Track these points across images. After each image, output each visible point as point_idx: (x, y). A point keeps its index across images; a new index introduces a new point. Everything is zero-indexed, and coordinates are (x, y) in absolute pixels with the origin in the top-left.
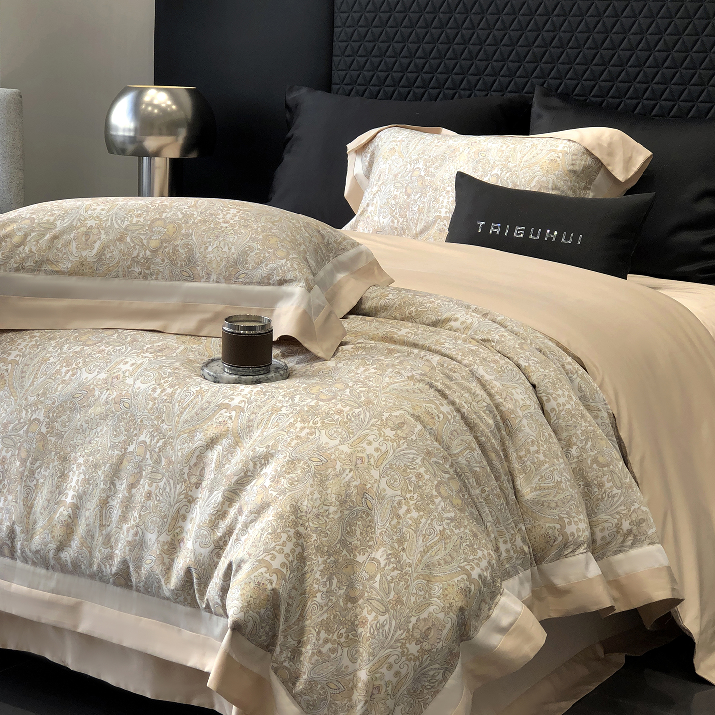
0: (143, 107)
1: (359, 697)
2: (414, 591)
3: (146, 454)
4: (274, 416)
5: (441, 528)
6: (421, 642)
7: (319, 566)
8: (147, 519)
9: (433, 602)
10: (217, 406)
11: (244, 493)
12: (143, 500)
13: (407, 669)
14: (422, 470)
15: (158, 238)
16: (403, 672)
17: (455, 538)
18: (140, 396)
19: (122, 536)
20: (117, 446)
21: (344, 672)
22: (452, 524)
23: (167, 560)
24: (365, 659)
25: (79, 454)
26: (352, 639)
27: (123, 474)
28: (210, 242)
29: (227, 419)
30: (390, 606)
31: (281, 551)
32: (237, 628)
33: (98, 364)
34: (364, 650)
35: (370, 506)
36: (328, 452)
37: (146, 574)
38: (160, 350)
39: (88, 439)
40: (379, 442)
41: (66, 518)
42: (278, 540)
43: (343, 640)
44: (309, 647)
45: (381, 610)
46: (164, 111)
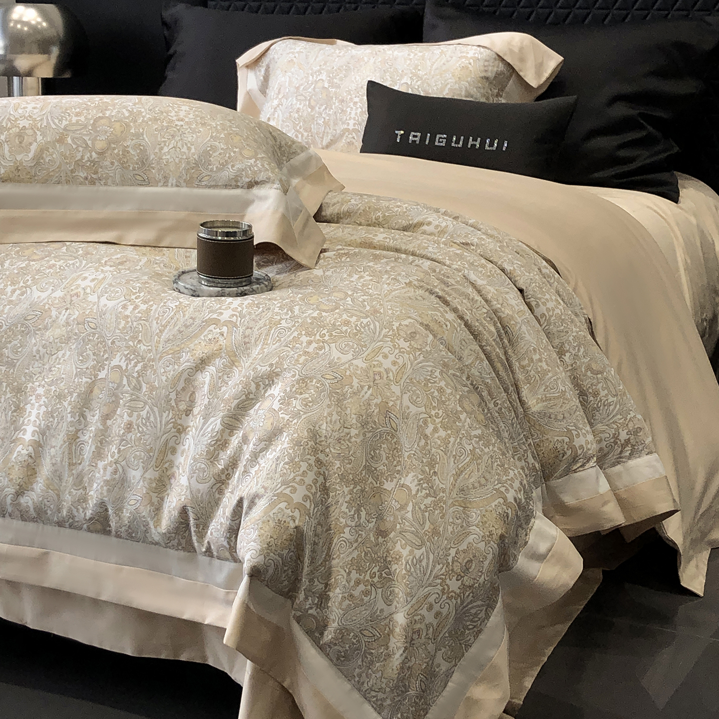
0: (12, 25)
1: (397, 643)
2: (451, 520)
3: (122, 380)
4: (273, 331)
5: (471, 447)
6: (462, 577)
7: (345, 498)
8: (129, 453)
9: (471, 531)
10: (203, 322)
11: (247, 418)
12: (121, 432)
13: (449, 609)
14: (443, 384)
15: (104, 139)
16: (445, 611)
17: (486, 457)
18: (108, 315)
19: (97, 475)
20: (85, 373)
21: (380, 616)
22: (481, 443)
23: (155, 500)
24: (401, 599)
25: (37, 384)
26: (386, 579)
27: (94, 404)
28: (165, 142)
29: (217, 336)
30: (426, 538)
31: (302, 482)
32: (256, 574)
33: (51, 281)
34: (400, 591)
35: (394, 425)
36: (342, 368)
37: (129, 517)
38: (121, 263)
39: (47, 367)
40: (395, 354)
41: (27, 458)
42: (298, 469)
43: (376, 580)
44: (338, 590)
45: (416, 543)
46: (34, 29)
